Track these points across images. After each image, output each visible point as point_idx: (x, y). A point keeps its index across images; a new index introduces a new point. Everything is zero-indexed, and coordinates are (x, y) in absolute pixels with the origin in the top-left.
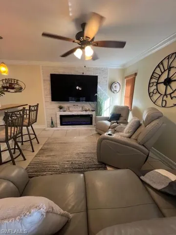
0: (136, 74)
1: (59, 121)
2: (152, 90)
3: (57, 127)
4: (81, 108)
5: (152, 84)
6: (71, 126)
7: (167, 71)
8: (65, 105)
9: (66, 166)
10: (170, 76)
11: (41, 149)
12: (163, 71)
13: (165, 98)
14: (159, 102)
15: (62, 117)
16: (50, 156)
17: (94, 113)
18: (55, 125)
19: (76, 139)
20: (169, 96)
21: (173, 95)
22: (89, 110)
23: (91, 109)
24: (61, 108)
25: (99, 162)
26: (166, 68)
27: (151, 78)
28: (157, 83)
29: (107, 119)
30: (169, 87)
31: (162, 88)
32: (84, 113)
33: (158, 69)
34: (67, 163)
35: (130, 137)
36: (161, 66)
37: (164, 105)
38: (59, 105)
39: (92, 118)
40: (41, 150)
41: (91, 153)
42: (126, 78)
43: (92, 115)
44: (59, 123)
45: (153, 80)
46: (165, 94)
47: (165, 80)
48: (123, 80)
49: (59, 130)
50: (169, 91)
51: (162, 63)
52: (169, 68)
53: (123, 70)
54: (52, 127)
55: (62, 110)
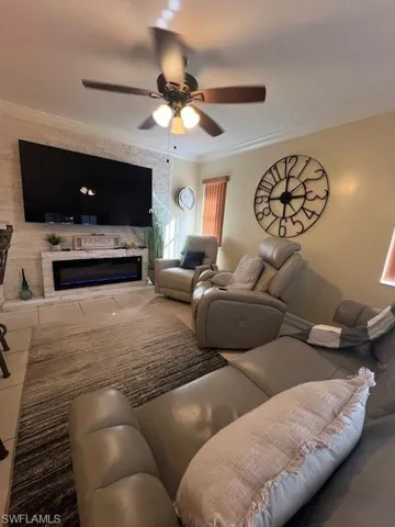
0: (227, 178)
1: (49, 279)
2: (260, 208)
3: (43, 295)
4: (112, 242)
5: (260, 200)
6: (86, 289)
7: (285, 182)
8: (68, 233)
9: (139, 378)
10: (290, 190)
11: (31, 363)
12: (278, 180)
13: (283, 223)
14: (275, 229)
15: (58, 266)
16: (77, 371)
17: (144, 253)
18: (35, 292)
19: (117, 317)
20: (289, 220)
21: (295, 219)
22: (133, 246)
23: (137, 244)
24: (54, 241)
25: (201, 349)
26: (282, 176)
27: (259, 189)
28: (270, 199)
29: (176, 264)
30: (288, 206)
31: (278, 206)
32: (122, 253)
33: (269, 176)
34: (137, 371)
35: (253, 289)
36: (274, 172)
37: (282, 234)
38: (50, 233)
39: (140, 264)
40: (29, 364)
41: (173, 338)
42: (205, 182)
43: (140, 257)
44: (52, 283)
45: (262, 193)
46: (284, 217)
47: (283, 194)
48: (198, 185)
49: (52, 304)
50: (289, 212)
51: (275, 166)
52: (288, 178)
53: (198, 166)
54: (25, 299)
55: (58, 247)
